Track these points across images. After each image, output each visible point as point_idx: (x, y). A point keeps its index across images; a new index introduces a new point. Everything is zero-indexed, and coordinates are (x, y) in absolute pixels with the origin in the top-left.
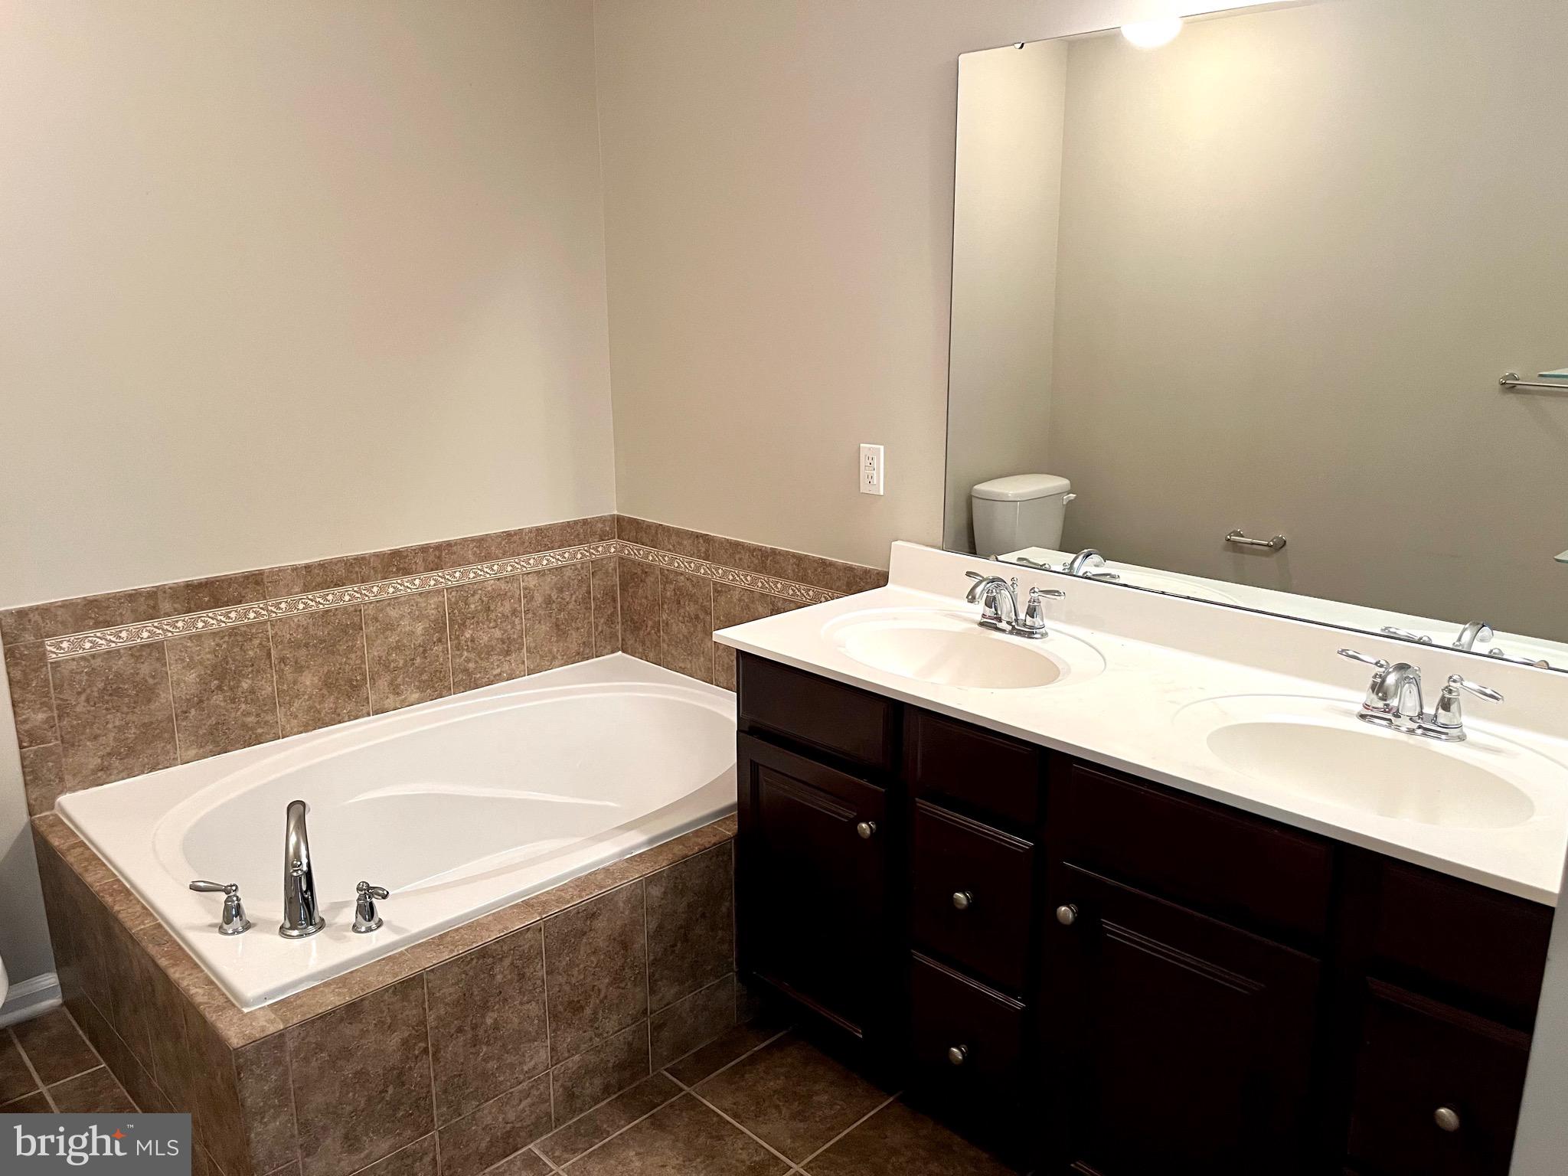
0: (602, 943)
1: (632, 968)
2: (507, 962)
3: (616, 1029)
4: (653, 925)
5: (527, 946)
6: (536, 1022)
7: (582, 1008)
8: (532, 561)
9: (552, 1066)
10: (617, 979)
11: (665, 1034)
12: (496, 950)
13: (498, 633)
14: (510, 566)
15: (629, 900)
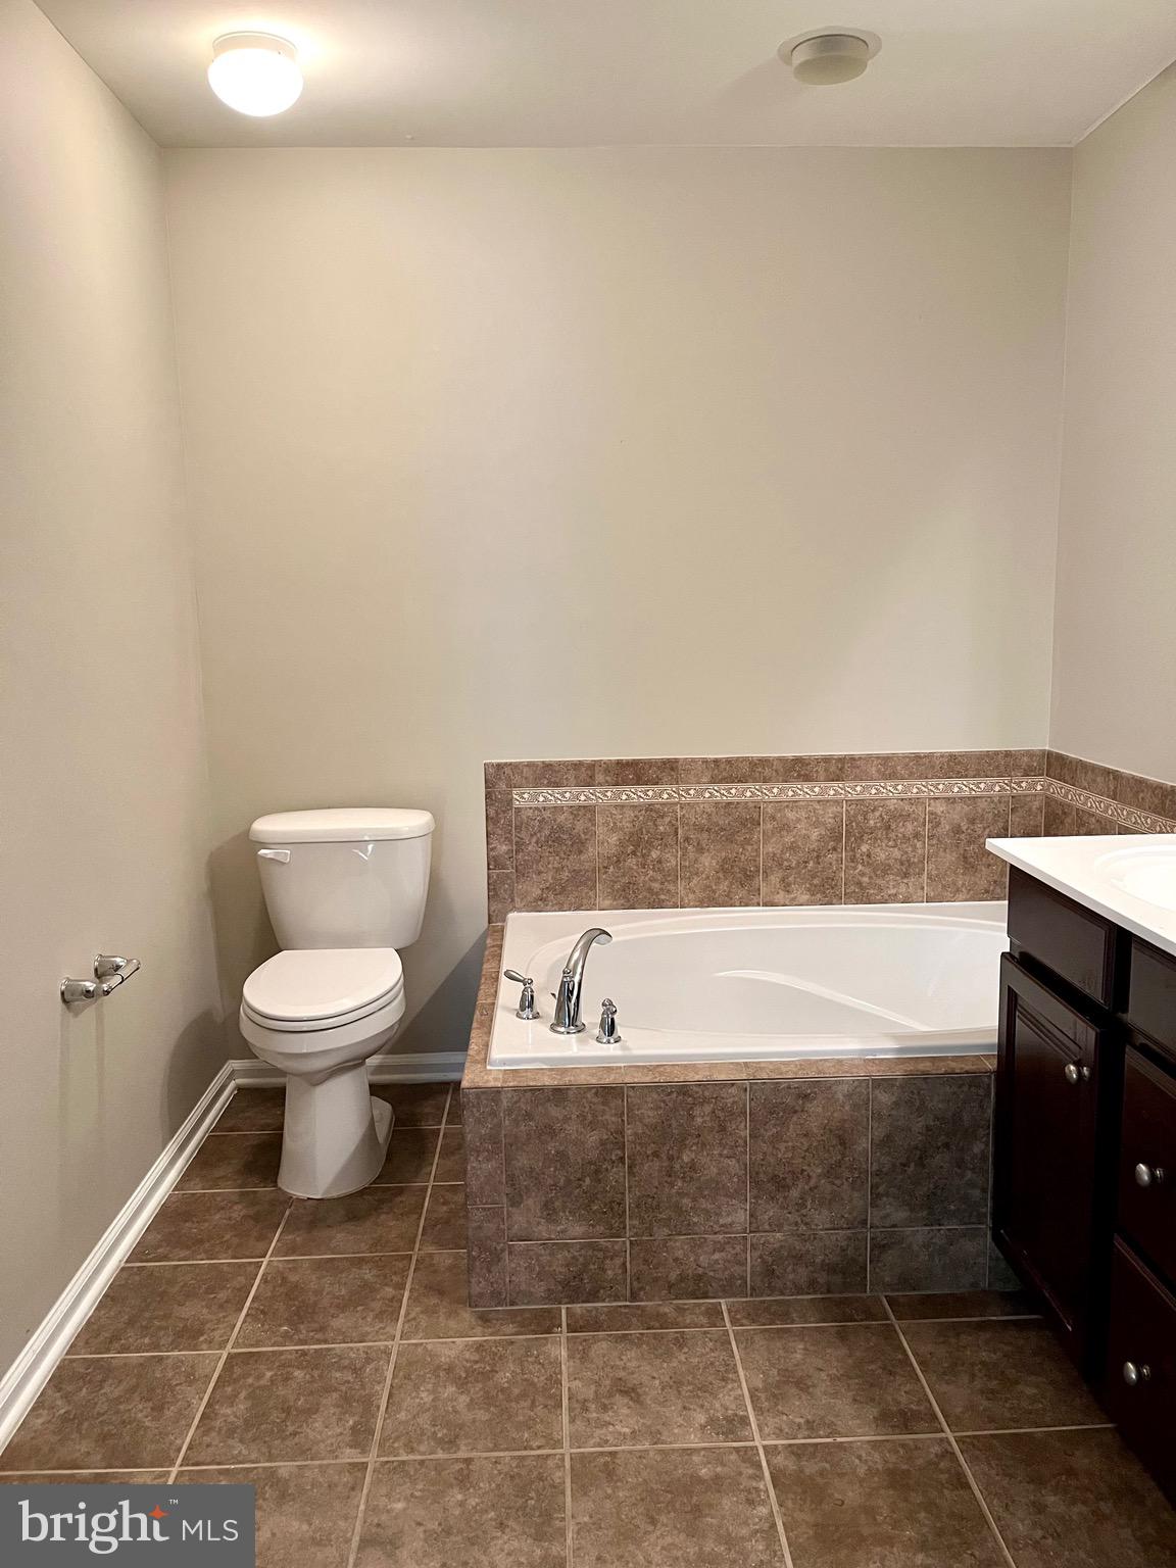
0: (814, 1126)
1: (851, 1169)
2: (708, 1109)
3: (827, 1226)
4: (880, 1133)
5: (731, 1100)
6: (735, 1180)
7: (789, 1188)
8: (941, 787)
9: (751, 1232)
10: (831, 1172)
11: (890, 1257)
12: (697, 1093)
13: (897, 853)
14: (918, 788)
15: (849, 1096)
